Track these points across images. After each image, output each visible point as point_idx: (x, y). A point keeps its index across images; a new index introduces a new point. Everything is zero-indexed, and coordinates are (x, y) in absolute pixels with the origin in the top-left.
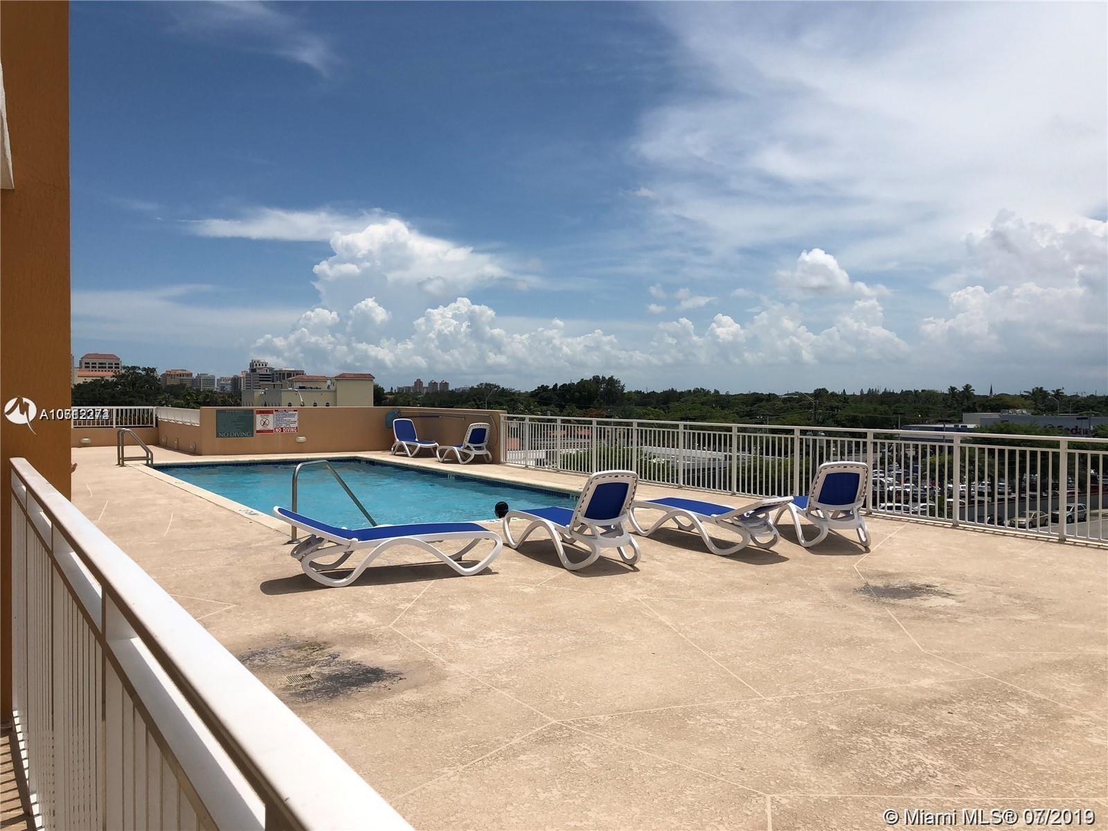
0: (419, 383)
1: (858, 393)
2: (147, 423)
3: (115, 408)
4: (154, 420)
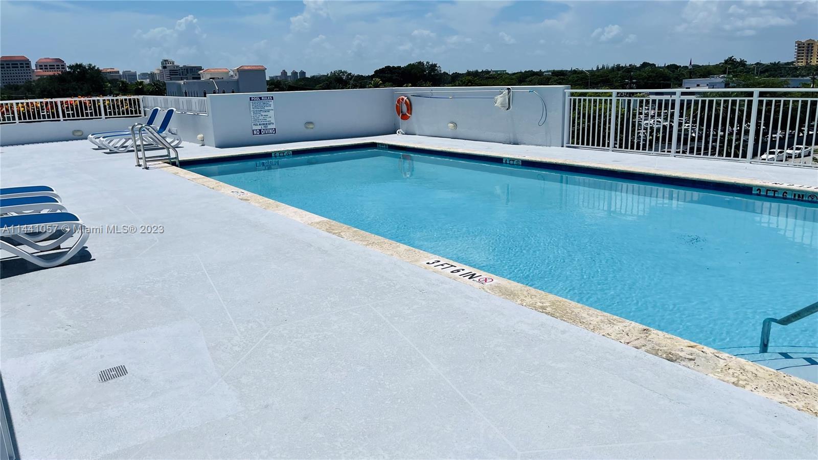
0: (284, 73)
2: (136, 113)
3: (101, 99)
4: (142, 109)
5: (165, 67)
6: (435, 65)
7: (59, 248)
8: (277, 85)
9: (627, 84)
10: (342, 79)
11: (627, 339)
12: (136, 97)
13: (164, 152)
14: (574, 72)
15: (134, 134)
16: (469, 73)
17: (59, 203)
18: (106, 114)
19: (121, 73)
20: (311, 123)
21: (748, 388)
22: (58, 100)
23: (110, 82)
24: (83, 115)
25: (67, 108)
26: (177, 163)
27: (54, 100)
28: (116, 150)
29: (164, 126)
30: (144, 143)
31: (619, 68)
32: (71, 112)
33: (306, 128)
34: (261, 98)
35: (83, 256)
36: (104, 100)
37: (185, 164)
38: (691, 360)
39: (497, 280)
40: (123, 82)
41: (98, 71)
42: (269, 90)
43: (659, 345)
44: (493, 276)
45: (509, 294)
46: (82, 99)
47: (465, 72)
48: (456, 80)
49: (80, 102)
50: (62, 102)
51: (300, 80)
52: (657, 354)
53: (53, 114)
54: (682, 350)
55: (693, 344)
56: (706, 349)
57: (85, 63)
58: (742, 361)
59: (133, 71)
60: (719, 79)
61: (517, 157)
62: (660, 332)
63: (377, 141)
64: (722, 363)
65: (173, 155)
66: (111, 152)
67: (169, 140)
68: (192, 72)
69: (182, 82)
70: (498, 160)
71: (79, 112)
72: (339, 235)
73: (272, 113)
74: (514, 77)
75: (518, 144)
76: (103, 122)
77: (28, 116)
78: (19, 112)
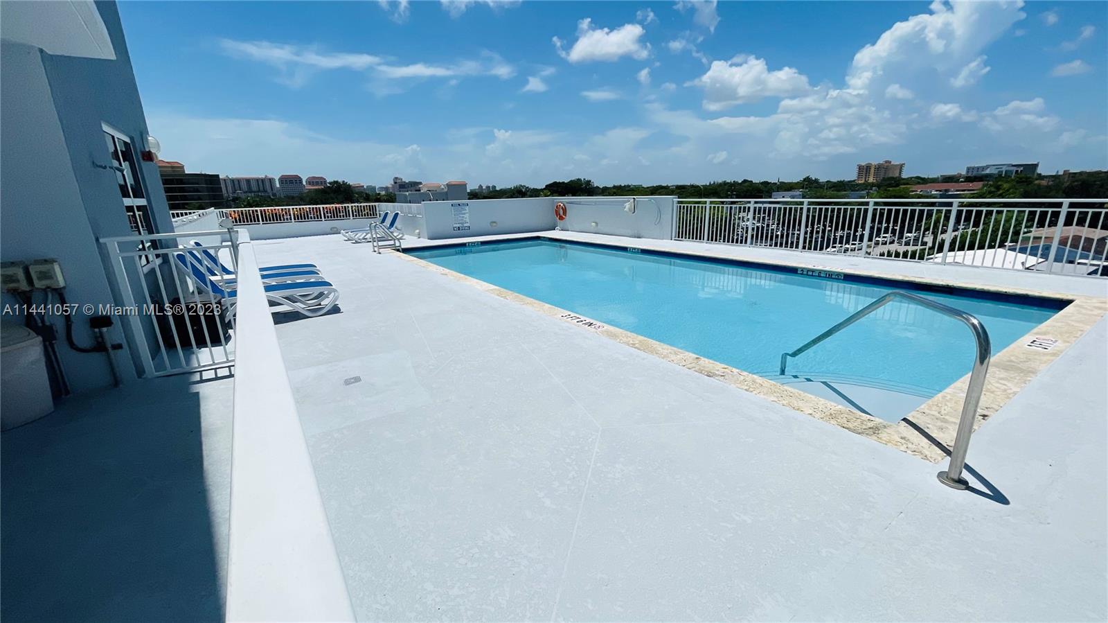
0: (481, 186)
1: (708, 184)
2: (374, 215)
3: (350, 205)
4: (378, 212)
5: (395, 183)
6: (590, 181)
7: (320, 305)
8: (474, 195)
9: (729, 195)
10: (521, 191)
11: (684, 363)
12: (373, 204)
13: (392, 242)
14: (692, 186)
15: (371, 229)
16: (614, 187)
17: (320, 275)
18: (353, 216)
19: (365, 187)
20: (494, 222)
21: (755, 392)
22: (321, 206)
23: (357, 194)
24: (337, 217)
25: (327, 212)
26: (401, 250)
27: (318, 206)
28: (359, 241)
29: (392, 224)
30: (378, 236)
31: (725, 183)
32: (329, 215)
33: (492, 226)
34: (459, 205)
35: (335, 310)
36: (352, 206)
37: (406, 251)
38: (722, 376)
39: (607, 327)
40: (366, 194)
41: (349, 186)
42: (469, 199)
43: (704, 367)
44: (604, 324)
45: (612, 336)
46: (337, 206)
47: (611, 186)
48: (605, 191)
49: (336, 207)
50: (323, 208)
51: (491, 192)
52: (701, 373)
53: (317, 216)
54: (718, 370)
55: (726, 367)
56: (734, 370)
57: (340, 180)
58: (755, 376)
59: (373, 185)
60: (797, 193)
61: (637, 247)
62: (706, 359)
63: (541, 235)
64: (742, 378)
65: (397, 244)
66: (357, 242)
67: (395, 234)
68: (414, 186)
69: (407, 193)
70: (624, 249)
71: (335, 215)
72: (505, 298)
73: (467, 216)
74: (648, 190)
75: (640, 238)
76: (351, 221)
77: (301, 217)
78: (294, 214)
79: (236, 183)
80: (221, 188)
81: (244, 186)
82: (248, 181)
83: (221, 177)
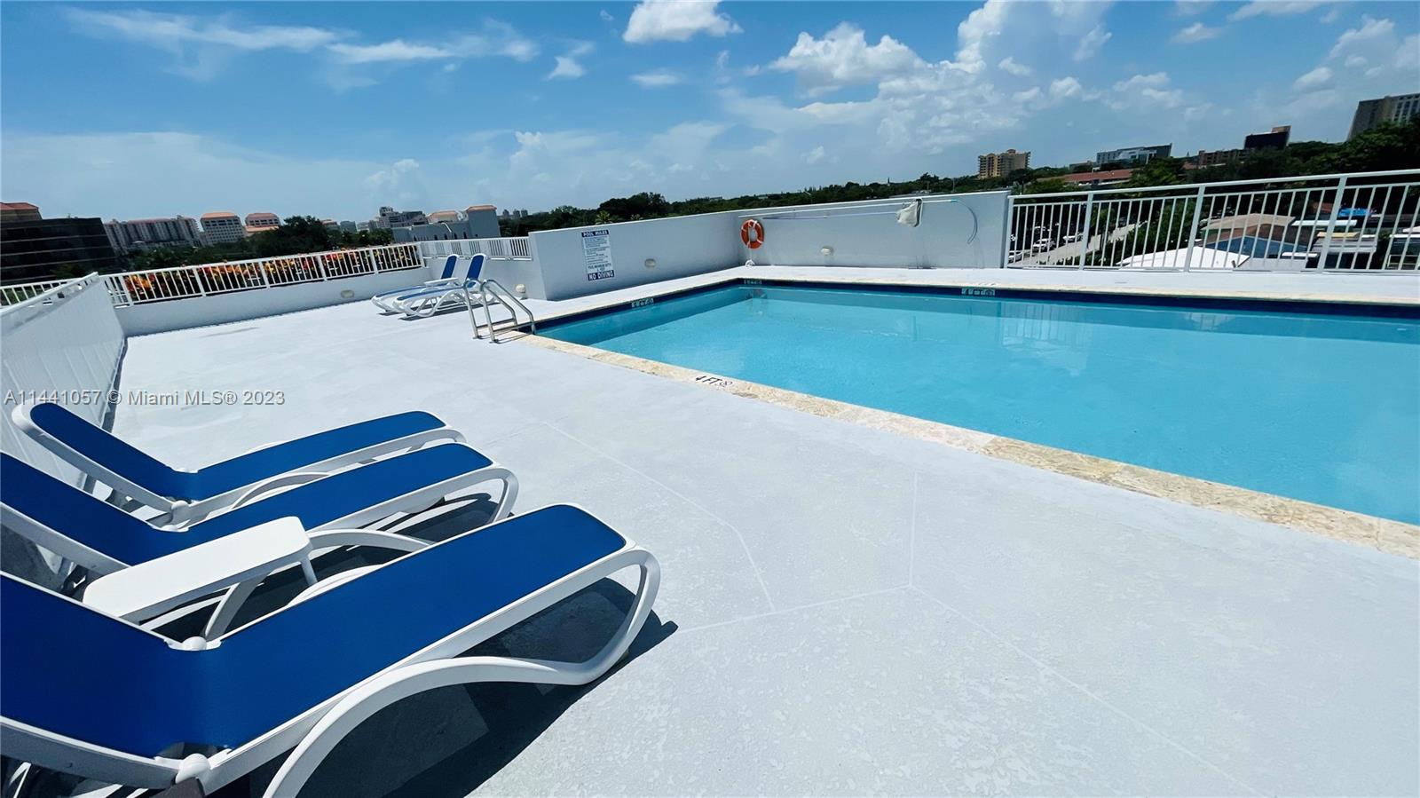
2: (415, 264)
3: (371, 249)
4: (421, 258)
5: (384, 215)
10: (568, 214)
12: (412, 244)
18: (379, 268)
19: (339, 224)
20: (653, 260)
22: (318, 255)
23: (330, 233)
24: (350, 272)
25: (331, 264)
26: (533, 330)
27: (311, 255)
28: (415, 313)
32: (335, 269)
33: (648, 267)
34: (594, 233)
36: (375, 251)
41: (319, 222)
46: (347, 251)
49: (346, 255)
50: (323, 258)
51: (523, 219)
53: (313, 272)
57: (303, 215)
61: (985, 286)
66: (410, 318)
68: (416, 218)
69: (408, 228)
70: (955, 291)
71: (346, 268)
73: (608, 252)
75: (927, 267)
76: (377, 278)
77: (281, 277)
78: (268, 273)
79: (131, 230)
80: (107, 237)
81: (145, 233)
82: (150, 225)
83: (104, 222)
